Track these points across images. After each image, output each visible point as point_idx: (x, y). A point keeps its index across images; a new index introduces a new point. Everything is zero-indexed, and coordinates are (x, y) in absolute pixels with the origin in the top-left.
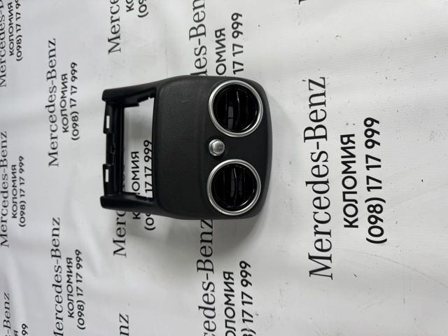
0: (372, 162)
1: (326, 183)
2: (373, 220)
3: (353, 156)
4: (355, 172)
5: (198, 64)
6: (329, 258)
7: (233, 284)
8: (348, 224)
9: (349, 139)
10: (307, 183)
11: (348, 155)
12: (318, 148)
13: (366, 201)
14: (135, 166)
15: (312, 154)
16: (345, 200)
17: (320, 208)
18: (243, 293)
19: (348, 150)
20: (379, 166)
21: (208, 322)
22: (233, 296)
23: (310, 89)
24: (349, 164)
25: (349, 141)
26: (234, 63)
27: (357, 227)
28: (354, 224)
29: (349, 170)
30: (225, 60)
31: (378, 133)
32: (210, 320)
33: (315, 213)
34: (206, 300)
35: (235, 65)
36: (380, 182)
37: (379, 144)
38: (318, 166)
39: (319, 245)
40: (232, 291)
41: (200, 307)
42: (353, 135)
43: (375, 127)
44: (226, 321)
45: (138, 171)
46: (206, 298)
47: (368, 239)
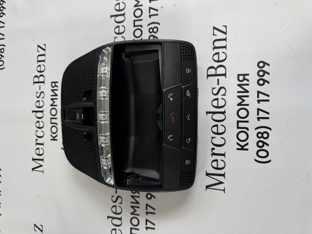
0: (262, 97)
1: (223, 113)
2: (260, 144)
3: (247, 91)
4: (248, 105)
5: (117, 7)
6: (223, 175)
7: (139, 197)
8: (240, 147)
9: (244, 78)
10: (208, 113)
11: (243, 90)
12: (218, 84)
13: (256, 129)
14: (54, 94)
15: (213, 88)
16: (238, 128)
17: (217, 134)
18: (147, 205)
19: (243, 86)
20: (268, 101)
21: (115, 229)
22: (139, 207)
23: (214, 35)
24: (243, 98)
25: (244, 79)
26: (150, 8)
27: (247, 150)
28: (244, 148)
29: (243, 103)
30: (142, 5)
31: (268, 74)
32: (117, 228)
33: (213, 138)
34: (115, 211)
35: (151, 10)
36: (268, 113)
37: (268, 82)
38: (217, 99)
39: (215, 164)
40: (138, 203)
41: (108, 217)
42: (248, 75)
43: (266, 68)
44: (131, 229)
45: (56, 99)
46: (114, 209)
47: (256, 160)
